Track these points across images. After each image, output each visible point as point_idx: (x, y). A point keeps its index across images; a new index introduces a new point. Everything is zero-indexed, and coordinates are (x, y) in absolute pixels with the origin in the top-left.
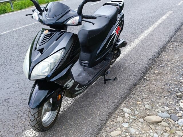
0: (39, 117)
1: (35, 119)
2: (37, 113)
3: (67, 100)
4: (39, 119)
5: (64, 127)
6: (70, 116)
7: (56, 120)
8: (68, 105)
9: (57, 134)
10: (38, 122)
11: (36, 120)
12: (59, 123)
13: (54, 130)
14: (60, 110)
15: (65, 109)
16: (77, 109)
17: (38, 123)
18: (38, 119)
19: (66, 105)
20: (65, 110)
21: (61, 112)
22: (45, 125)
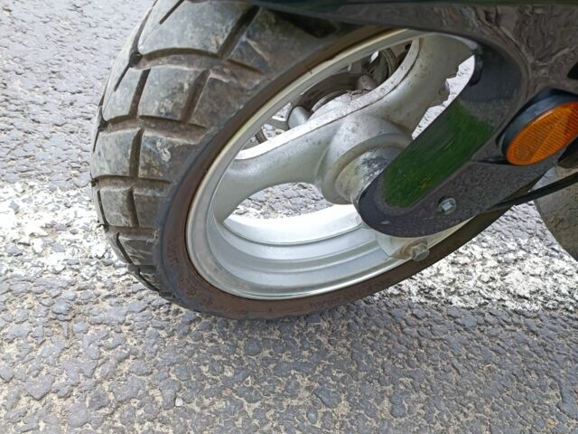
0: (178, 140)
1: (132, 116)
2: (187, 72)
3: (511, 256)
4: (166, 157)
5: (343, 408)
6: (453, 376)
7: (343, 309)
8: (498, 295)
9: (250, 408)
10: (141, 173)
11: (130, 132)
12: (341, 350)
13: (266, 361)
14: (426, 272)
15: (457, 292)
16: (533, 377)
17: (131, 177)
18: (161, 143)
19: (486, 277)
20: (455, 299)
21: (414, 290)
22: (218, 268)
